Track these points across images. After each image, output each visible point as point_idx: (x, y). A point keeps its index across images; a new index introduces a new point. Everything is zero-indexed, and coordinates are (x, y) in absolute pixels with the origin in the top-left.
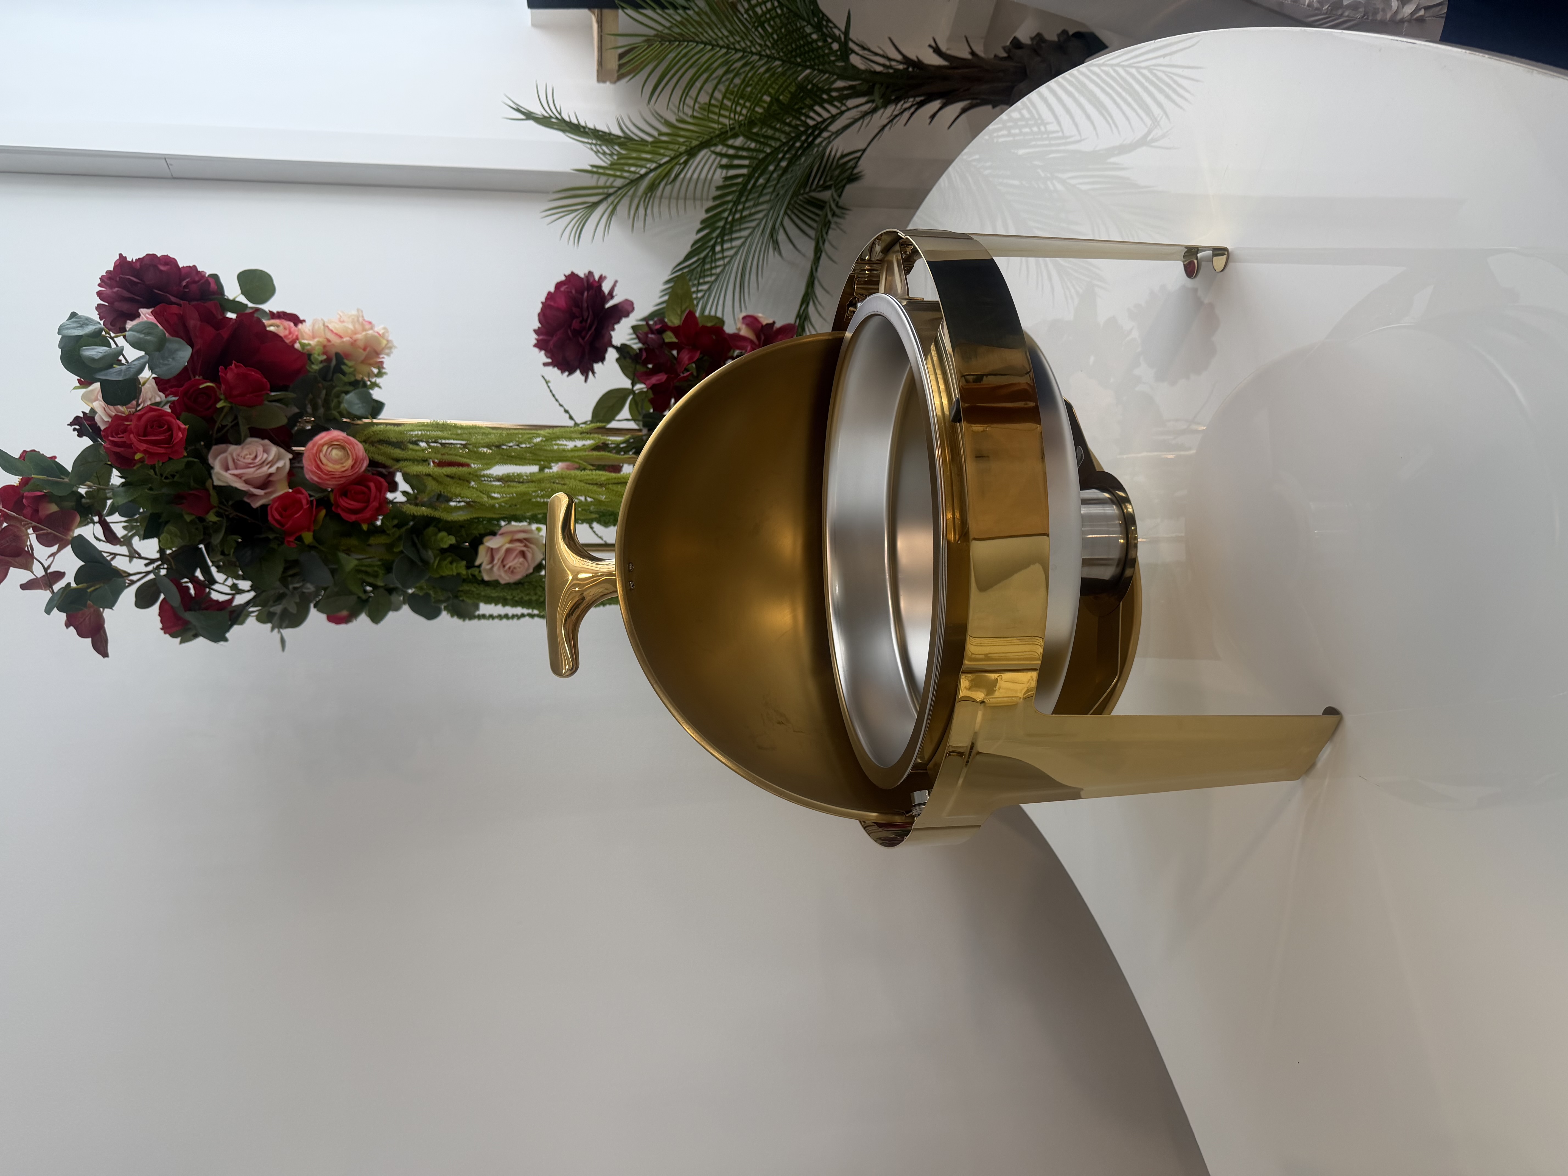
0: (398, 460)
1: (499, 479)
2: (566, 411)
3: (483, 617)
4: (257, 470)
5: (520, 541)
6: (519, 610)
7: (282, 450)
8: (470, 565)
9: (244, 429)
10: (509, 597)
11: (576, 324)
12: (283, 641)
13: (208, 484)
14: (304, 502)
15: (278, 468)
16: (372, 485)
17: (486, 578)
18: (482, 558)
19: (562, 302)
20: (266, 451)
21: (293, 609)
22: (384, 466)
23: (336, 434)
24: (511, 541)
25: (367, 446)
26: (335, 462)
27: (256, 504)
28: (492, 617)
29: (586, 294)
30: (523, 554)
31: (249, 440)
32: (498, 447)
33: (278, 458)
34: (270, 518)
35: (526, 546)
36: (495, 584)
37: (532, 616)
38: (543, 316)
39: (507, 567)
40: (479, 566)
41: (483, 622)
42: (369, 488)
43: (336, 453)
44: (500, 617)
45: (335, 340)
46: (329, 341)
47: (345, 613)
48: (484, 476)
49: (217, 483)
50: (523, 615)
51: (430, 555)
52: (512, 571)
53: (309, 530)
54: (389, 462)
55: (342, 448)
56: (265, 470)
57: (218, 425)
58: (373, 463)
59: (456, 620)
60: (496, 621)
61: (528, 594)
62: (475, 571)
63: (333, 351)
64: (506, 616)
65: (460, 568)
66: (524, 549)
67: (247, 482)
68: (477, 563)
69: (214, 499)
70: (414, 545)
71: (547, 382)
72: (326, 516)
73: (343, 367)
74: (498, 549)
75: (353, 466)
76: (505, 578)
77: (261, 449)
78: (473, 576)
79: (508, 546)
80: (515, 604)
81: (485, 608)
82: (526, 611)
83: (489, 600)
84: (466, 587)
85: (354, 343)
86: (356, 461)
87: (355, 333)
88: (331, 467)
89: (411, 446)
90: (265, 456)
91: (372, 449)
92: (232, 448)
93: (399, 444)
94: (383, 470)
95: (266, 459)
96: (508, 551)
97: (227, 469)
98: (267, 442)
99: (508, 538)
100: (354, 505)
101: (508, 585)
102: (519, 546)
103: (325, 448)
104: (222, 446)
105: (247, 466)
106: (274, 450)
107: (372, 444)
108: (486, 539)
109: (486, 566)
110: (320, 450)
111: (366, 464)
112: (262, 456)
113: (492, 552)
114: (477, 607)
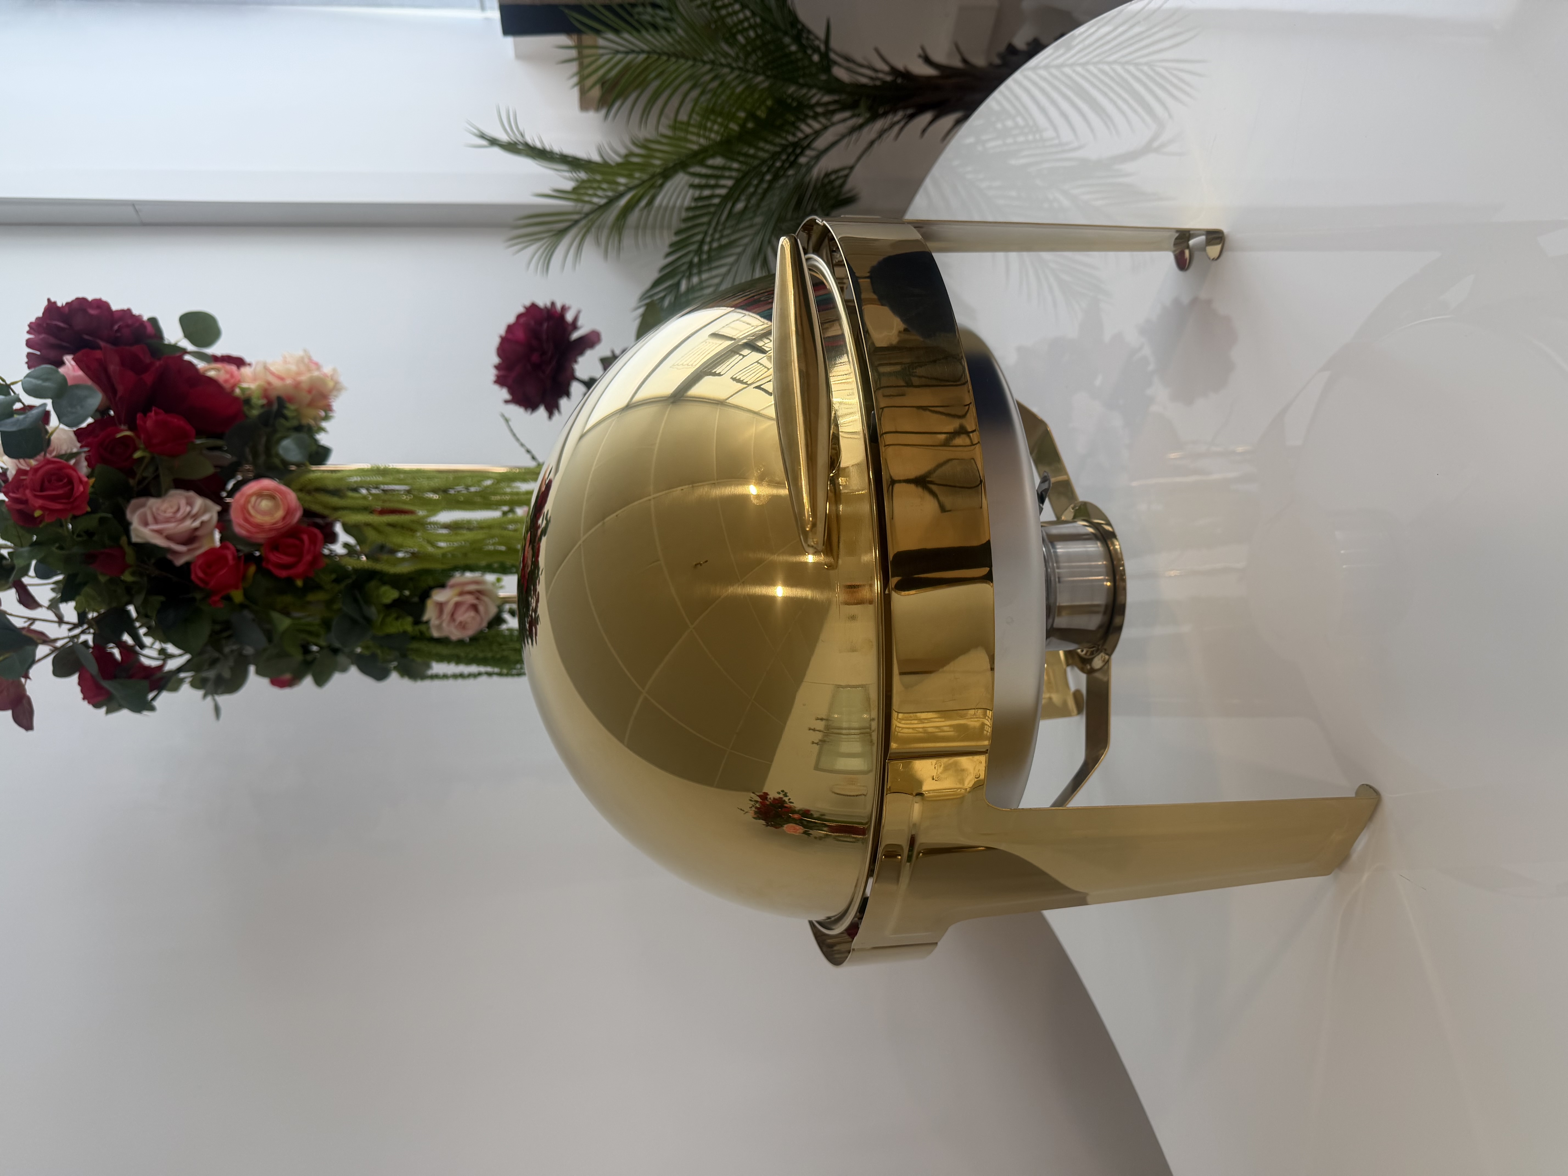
0: (336, 509)
1: (446, 526)
2: (528, 451)
3: (436, 677)
4: (178, 525)
5: (470, 593)
6: (474, 669)
7: (209, 503)
8: (417, 621)
9: (165, 480)
10: (462, 654)
11: (535, 358)
12: (217, 710)
13: (124, 540)
14: (230, 557)
15: (202, 523)
16: (305, 537)
17: (436, 634)
18: (430, 613)
19: (520, 335)
20: (190, 503)
21: (227, 674)
22: (322, 516)
23: (267, 483)
24: (461, 594)
25: (302, 495)
26: (264, 513)
27: (180, 562)
28: (445, 677)
29: (545, 325)
30: (474, 607)
31: (173, 492)
32: (445, 491)
33: (205, 510)
34: (193, 577)
35: (478, 598)
36: (445, 641)
37: (489, 674)
38: (502, 350)
39: (457, 622)
40: (427, 622)
41: (437, 683)
42: (302, 541)
43: (265, 504)
45: (276, 383)
46: (269, 383)
47: (287, 676)
48: (430, 523)
49: (135, 539)
50: (480, 674)
51: (373, 612)
52: (463, 626)
53: (237, 588)
54: (326, 512)
55: (272, 497)
56: (189, 524)
57: (138, 477)
58: (308, 513)
59: (406, 682)
60: (451, 682)
61: (484, 651)
62: (423, 628)
63: (273, 394)
64: (462, 676)
65: (406, 625)
66: (475, 602)
67: (169, 538)
68: (425, 618)
69: (130, 556)
70: (356, 601)
71: (507, 421)
72: (257, 572)
73: (285, 411)
74: (446, 603)
75: (284, 518)
76: (455, 634)
77: (183, 502)
78: (421, 633)
79: (457, 599)
80: (469, 661)
81: (438, 668)
82: (482, 669)
83: (441, 659)
84: (415, 645)
85: (297, 386)
86: (289, 513)
87: (299, 374)
88: (259, 519)
89: (350, 494)
90: (188, 509)
91: (308, 498)
92: (152, 502)
93: (336, 492)
94: (319, 521)
95: (189, 513)
96: (457, 605)
97: (146, 524)
98: (192, 494)
99: (457, 590)
100: (286, 559)
101: (461, 642)
102: (470, 599)
103: (253, 499)
104: (142, 500)
105: (168, 520)
106: (199, 502)
107: (309, 492)
108: (434, 592)
109: (434, 622)
110: (248, 501)
111: (298, 514)
112: (185, 509)
113: (441, 606)
114: (429, 667)
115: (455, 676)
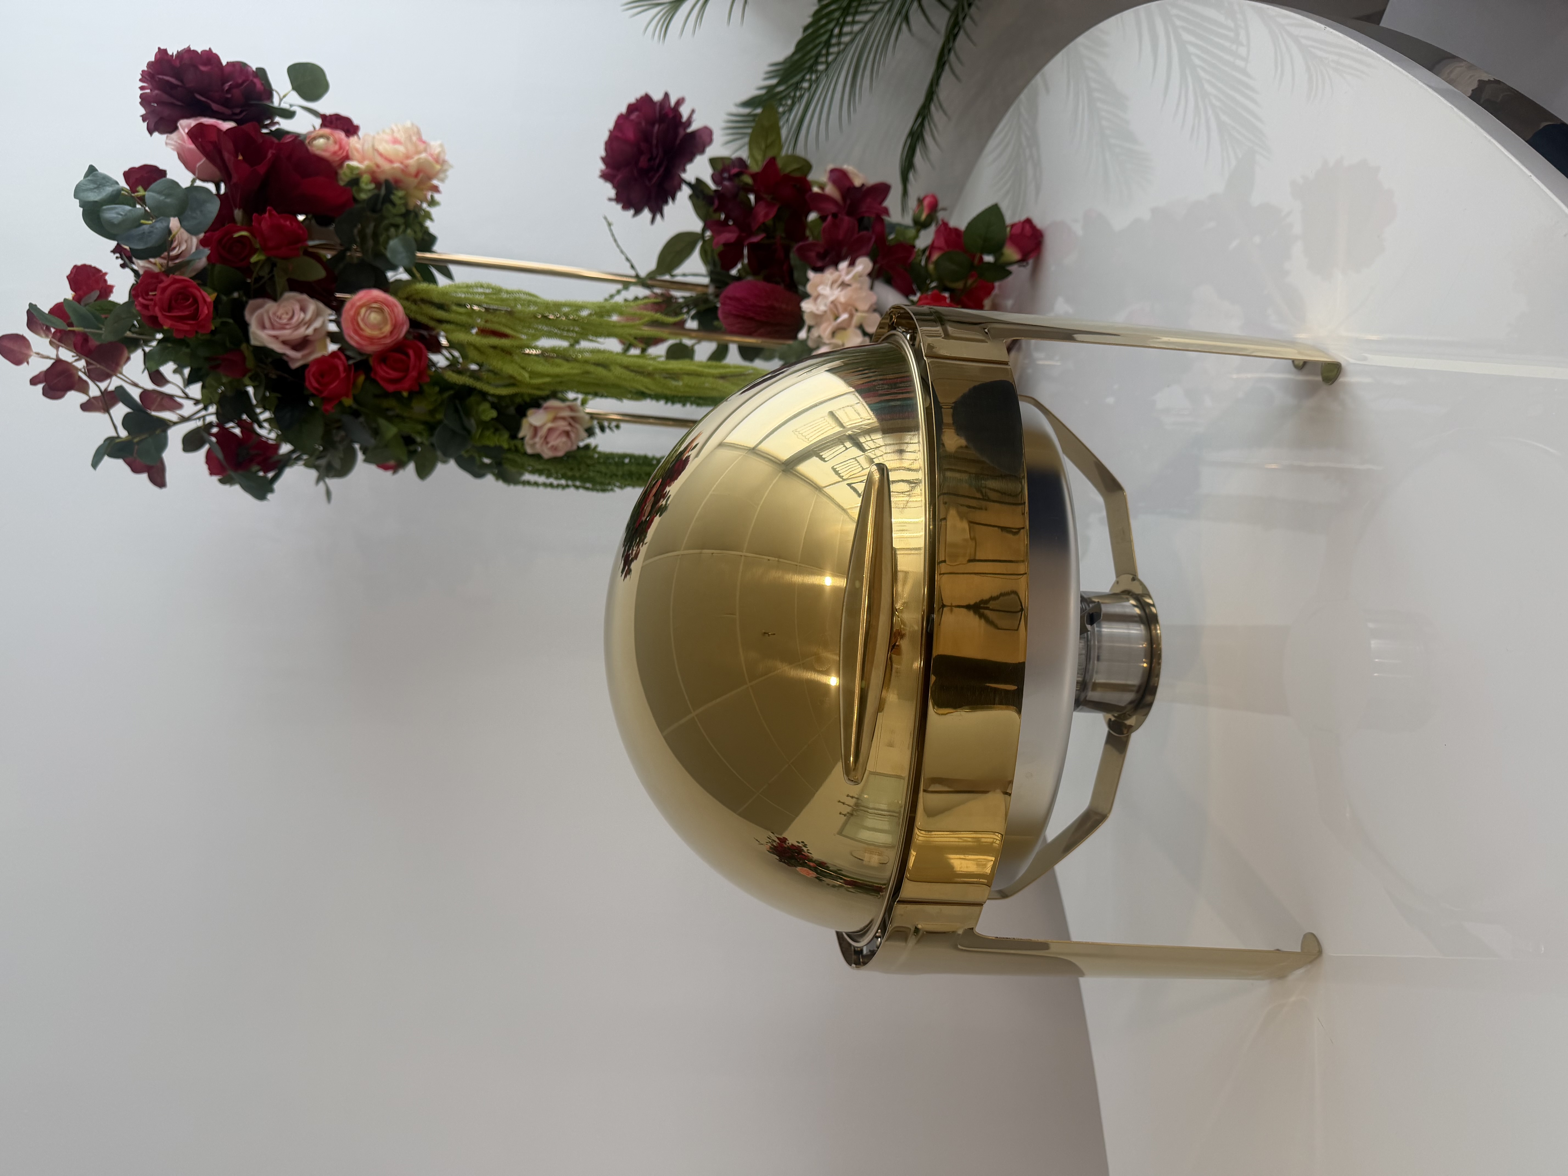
0: (440, 321)
1: (547, 352)
2: (627, 258)
4: (293, 332)
5: (564, 418)
6: (563, 482)
7: (321, 305)
8: (514, 436)
9: (281, 281)
10: (552, 470)
11: (643, 162)
12: (328, 494)
13: (244, 346)
14: (341, 368)
15: (316, 330)
16: (411, 352)
17: (529, 451)
18: (525, 431)
19: (630, 134)
20: (303, 309)
21: (337, 464)
22: (426, 327)
23: (376, 293)
24: (555, 419)
25: (408, 304)
26: (374, 327)
27: (294, 366)
28: (536, 484)
29: (656, 127)
30: (566, 434)
31: (288, 295)
33: (317, 314)
34: (307, 384)
35: (570, 424)
36: (539, 457)
37: (576, 487)
38: (610, 145)
39: (550, 445)
40: (523, 439)
41: (528, 489)
42: (408, 355)
43: (374, 317)
45: (384, 165)
46: (378, 166)
47: (392, 463)
49: (253, 342)
50: (567, 486)
51: (472, 423)
52: (554, 448)
53: (347, 396)
54: (432, 324)
55: (380, 310)
56: (302, 332)
57: (254, 275)
58: (414, 324)
59: (500, 484)
60: (541, 489)
62: (518, 443)
63: (382, 177)
64: (551, 485)
65: (502, 440)
66: (568, 428)
67: (285, 343)
68: (521, 435)
69: (250, 363)
70: (457, 411)
71: (609, 225)
72: (366, 379)
73: (393, 197)
74: (542, 427)
75: (391, 332)
76: (547, 454)
77: (297, 307)
78: (516, 447)
80: (559, 476)
82: (569, 483)
83: (533, 470)
84: (509, 456)
85: (405, 171)
86: (395, 327)
87: (406, 155)
88: (368, 332)
89: (454, 308)
90: (302, 315)
91: (414, 307)
92: (270, 306)
93: (441, 307)
94: (425, 333)
95: (303, 320)
96: (550, 430)
97: (263, 327)
98: (305, 297)
99: (552, 415)
100: (394, 374)
101: (551, 460)
102: (562, 425)
103: (363, 311)
104: (259, 301)
105: (283, 327)
106: (313, 305)
107: (415, 302)
108: (530, 412)
109: (527, 440)
110: (357, 313)
111: (405, 328)
112: (299, 316)
113: (536, 430)
114: (522, 474)
115: (545, 485)
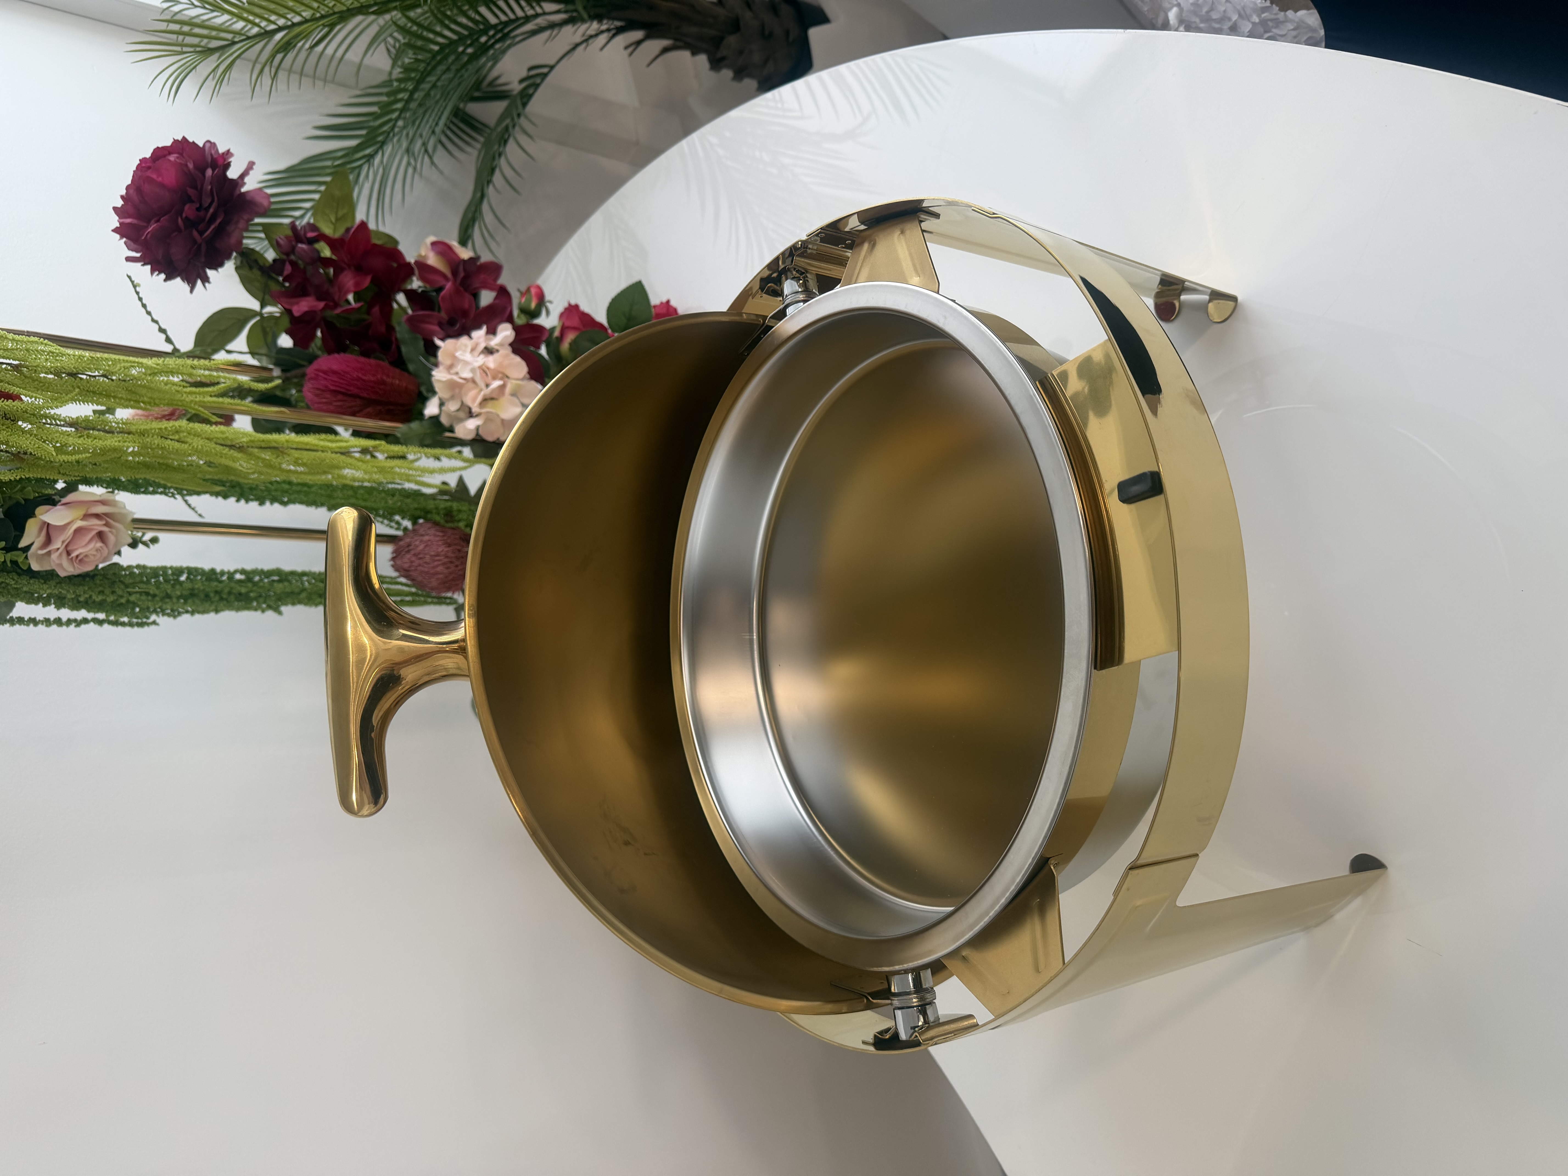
1: (74, 423)
2: (162, 330)
3: (20, 621)
5: (97, 516)
6: (82, 614)
8: (10, 547)
10: (70, 596)
17: (35, 567)
18: (31, 538)
19: (169, 176)
24: (86, 517)
28: (34, 621)
30: (100, 535)
32: (73, 375)
35: (107, 525)
36: (49, 576)
37: (100, 622)
39: (74, 555)
40: (26, 549)
44: (47, 622)
48: (46, 416)
50: (85, 621)
61: (101, 592)
62: (17, 556)
64: (58, 622)
66: (102, 528)
71: (135, 287)
74: (66, 526)
76: (66, 569)
79: (80, 524)
80: (76, 605)
81: (24, 610)
82: (90, 616)
83: (33, 598)
96: (78, 531)
99: (81, 512)
101: (70, 579)
102: (97, 525)
108: (39, 510)
109: (35, 550)
